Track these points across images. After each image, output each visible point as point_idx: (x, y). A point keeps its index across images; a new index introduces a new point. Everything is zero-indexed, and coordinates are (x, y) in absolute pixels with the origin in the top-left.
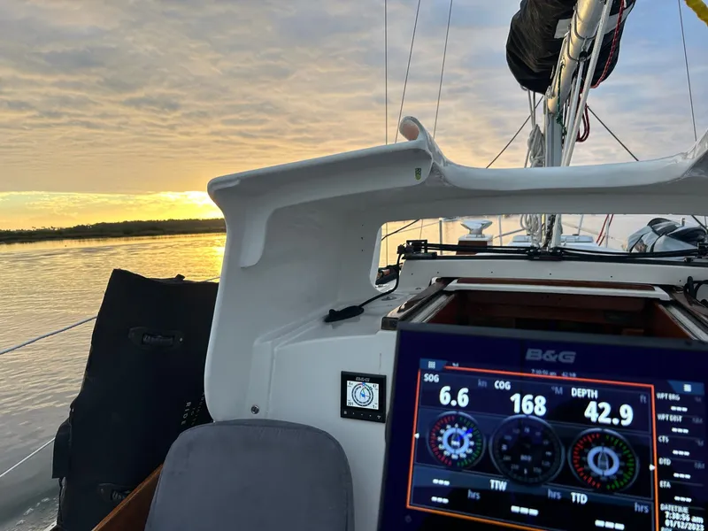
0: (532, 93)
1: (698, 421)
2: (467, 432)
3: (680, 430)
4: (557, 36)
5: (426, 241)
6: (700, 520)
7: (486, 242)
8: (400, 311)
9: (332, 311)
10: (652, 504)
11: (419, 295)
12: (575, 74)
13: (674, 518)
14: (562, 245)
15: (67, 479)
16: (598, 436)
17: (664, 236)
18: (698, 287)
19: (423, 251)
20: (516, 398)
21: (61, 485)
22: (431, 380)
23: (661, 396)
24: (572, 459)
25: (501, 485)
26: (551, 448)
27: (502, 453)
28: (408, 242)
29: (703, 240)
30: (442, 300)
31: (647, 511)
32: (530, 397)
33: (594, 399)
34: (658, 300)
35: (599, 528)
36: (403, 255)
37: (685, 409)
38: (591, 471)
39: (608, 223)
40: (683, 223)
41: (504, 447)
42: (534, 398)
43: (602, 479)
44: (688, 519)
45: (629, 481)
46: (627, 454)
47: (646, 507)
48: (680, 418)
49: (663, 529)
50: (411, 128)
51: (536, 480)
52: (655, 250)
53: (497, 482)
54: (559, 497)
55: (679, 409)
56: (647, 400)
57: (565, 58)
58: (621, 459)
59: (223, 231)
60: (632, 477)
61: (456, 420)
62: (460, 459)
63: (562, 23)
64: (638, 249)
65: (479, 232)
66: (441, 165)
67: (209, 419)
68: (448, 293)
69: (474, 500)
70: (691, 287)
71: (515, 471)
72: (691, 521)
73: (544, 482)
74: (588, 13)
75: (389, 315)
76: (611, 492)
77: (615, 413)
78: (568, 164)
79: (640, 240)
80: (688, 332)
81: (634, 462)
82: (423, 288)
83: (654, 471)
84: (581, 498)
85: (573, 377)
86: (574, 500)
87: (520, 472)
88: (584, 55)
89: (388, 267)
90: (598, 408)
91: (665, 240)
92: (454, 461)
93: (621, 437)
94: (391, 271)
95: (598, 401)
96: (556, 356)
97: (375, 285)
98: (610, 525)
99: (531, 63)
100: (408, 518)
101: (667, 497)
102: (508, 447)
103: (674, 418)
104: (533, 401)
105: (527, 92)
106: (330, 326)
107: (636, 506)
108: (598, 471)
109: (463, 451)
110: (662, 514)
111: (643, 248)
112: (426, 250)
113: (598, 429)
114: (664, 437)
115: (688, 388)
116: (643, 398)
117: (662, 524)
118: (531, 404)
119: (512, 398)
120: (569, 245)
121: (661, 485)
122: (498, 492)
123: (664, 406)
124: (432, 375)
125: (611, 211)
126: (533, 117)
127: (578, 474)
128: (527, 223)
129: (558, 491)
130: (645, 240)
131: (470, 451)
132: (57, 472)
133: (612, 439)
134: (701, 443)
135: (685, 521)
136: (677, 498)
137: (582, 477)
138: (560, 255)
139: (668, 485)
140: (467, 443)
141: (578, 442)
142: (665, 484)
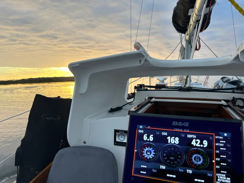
0: (181, 34)
1: (229, 145)
2: (152, 150)
3: (223, 149)
4: (189, 14)
5: (144, 84)
6: (229, 179)
7: (165, 85)
8: (135, 108)
9: (111, 109)
10: (213, 173)
11: (141, 103)
12: (195, 28)
13: (221, 178)
14: (191, 86)
15: (20, 166)
16: (196, 150)
17: (226, 83)
18: (236, 101)
19: (143, 88)
20: (169, 138)
21: (18, 168)
22: (141, 132)
23: (217, 137)
24: (187, 158)
25: (163, 167)
26: (180, 155)
27: (164, 157)
28: (138, 85)
29: (239, 84)
30: (149, 105)
31: (212, 176)
32: (174, 138)
33: (195, 138)
34: (222, 105)
35: (196, 181)
36: (136, 89)
37: (225, 142)
38: (193, 162)
39: (207, 78)
40: (233, 78)
41: (165, 155)
42: (175, 138)
43: (197, 165)
44: (225, 179)
45: (206, 166)
46: (205, 157)
47: (211, 175)
48: (223, 145)
49: (217, 182)
50: (138, 46)
51: (175, 165)
52: (223, 88)
53: (162, 166)
54: (183, 171)
55: (223, 142)
56: (212, 138)
57: (192, 22)
58: (203, 158)
59: (73, 81)
60: (207, 164)
61: (149, 146)
62: (150, 159)
63: (190, 10)
64: (217, 87)
65: (163, 81)
66: (148, 59)
67: (69, 146)
68: (152, 102)
69: (155, 172)
70: (234, 100)
71: (168, 163)
72: (226, 179)
73: (178, 166)
74: (199, 7)
75: (131, 110)
76: (200, 169)
77: (201, 143)
78: (192, 59)
79: (218, 84)
80: (232, 116)
81: (208, 160)
82: (143, 101)
83: (214, 162)
84: (190, 171)
85: (188, 131)
86: (187, 172)
87: (170, 163)
88: (198, 21)
89: (132, 93)
90: (196, 141)
91: (226, 84)
92: (148, 159)
93: (204, 151)
94: (132, 95)
95: (196, 139)
96: (182, 124)
97: (126, 100)
98: (199, 180)
99: (181, 24)
100: (132, 179)
101: (218, 171)
102: (166, 155)
103: (221, 145)
104: (174, 139)
105: (179, 34)
106: (111, 114)
107: (208, 174)
108: (196, 162)
109: (151, 156)
110: (217, 177)
111: (219, 87)
112: (144, 87)
113: (196, 148)
114: (217, 151)
115: (226, 135)
116: (211, 138)
117: (217, 180)
118: (174, 140)
119: (168, 138)
120: (194, 86)
121: (217, 167)
122: (163, 170)
123: (218, 141)
124: (141, 130)
125: (208, 74)
126: (181, 42)
127: (189, 163)
128: (179, 78)
129: (182, 169)
130: (220, 84)
131: (153, 156)
132: (16, 164)
133: (201, 151)
134: (230, 153)
135: (224, 179)
136: (222, 172)
137: (190, 165)
138: (190, 89)
139: (219, 167)
140: (152, 153)
141: (189, 153)
142: (218, 167)
